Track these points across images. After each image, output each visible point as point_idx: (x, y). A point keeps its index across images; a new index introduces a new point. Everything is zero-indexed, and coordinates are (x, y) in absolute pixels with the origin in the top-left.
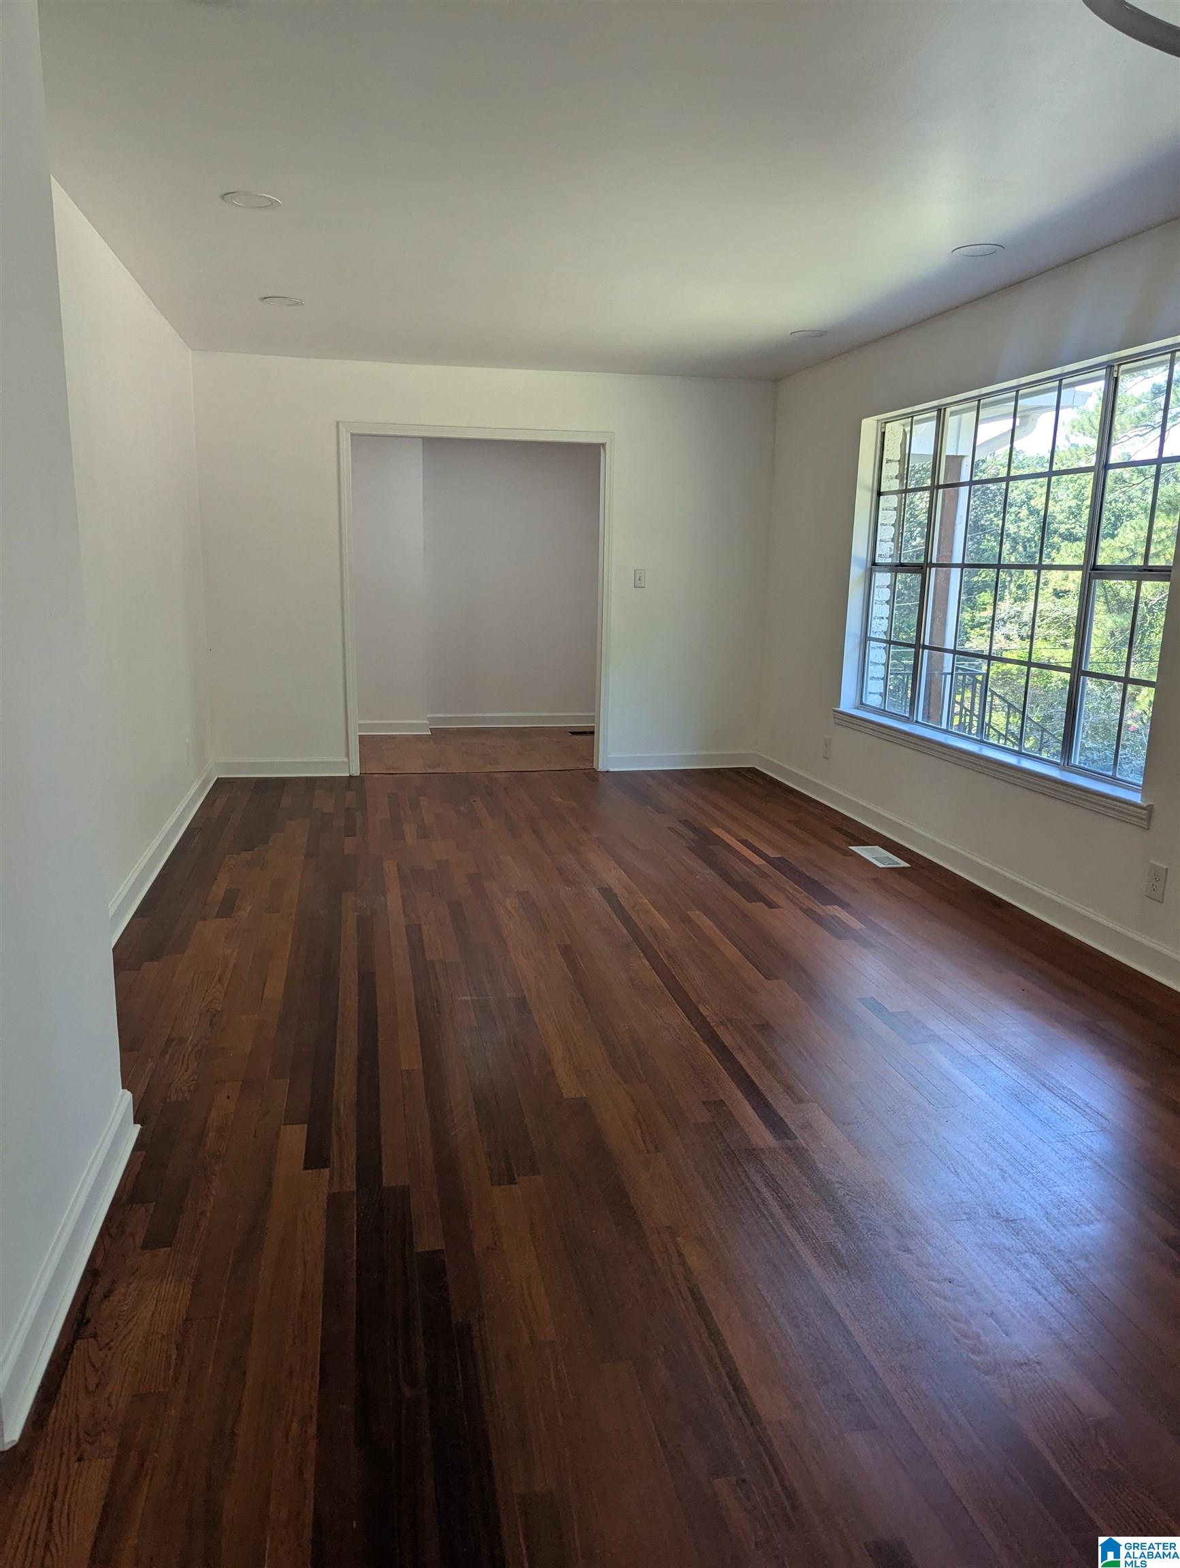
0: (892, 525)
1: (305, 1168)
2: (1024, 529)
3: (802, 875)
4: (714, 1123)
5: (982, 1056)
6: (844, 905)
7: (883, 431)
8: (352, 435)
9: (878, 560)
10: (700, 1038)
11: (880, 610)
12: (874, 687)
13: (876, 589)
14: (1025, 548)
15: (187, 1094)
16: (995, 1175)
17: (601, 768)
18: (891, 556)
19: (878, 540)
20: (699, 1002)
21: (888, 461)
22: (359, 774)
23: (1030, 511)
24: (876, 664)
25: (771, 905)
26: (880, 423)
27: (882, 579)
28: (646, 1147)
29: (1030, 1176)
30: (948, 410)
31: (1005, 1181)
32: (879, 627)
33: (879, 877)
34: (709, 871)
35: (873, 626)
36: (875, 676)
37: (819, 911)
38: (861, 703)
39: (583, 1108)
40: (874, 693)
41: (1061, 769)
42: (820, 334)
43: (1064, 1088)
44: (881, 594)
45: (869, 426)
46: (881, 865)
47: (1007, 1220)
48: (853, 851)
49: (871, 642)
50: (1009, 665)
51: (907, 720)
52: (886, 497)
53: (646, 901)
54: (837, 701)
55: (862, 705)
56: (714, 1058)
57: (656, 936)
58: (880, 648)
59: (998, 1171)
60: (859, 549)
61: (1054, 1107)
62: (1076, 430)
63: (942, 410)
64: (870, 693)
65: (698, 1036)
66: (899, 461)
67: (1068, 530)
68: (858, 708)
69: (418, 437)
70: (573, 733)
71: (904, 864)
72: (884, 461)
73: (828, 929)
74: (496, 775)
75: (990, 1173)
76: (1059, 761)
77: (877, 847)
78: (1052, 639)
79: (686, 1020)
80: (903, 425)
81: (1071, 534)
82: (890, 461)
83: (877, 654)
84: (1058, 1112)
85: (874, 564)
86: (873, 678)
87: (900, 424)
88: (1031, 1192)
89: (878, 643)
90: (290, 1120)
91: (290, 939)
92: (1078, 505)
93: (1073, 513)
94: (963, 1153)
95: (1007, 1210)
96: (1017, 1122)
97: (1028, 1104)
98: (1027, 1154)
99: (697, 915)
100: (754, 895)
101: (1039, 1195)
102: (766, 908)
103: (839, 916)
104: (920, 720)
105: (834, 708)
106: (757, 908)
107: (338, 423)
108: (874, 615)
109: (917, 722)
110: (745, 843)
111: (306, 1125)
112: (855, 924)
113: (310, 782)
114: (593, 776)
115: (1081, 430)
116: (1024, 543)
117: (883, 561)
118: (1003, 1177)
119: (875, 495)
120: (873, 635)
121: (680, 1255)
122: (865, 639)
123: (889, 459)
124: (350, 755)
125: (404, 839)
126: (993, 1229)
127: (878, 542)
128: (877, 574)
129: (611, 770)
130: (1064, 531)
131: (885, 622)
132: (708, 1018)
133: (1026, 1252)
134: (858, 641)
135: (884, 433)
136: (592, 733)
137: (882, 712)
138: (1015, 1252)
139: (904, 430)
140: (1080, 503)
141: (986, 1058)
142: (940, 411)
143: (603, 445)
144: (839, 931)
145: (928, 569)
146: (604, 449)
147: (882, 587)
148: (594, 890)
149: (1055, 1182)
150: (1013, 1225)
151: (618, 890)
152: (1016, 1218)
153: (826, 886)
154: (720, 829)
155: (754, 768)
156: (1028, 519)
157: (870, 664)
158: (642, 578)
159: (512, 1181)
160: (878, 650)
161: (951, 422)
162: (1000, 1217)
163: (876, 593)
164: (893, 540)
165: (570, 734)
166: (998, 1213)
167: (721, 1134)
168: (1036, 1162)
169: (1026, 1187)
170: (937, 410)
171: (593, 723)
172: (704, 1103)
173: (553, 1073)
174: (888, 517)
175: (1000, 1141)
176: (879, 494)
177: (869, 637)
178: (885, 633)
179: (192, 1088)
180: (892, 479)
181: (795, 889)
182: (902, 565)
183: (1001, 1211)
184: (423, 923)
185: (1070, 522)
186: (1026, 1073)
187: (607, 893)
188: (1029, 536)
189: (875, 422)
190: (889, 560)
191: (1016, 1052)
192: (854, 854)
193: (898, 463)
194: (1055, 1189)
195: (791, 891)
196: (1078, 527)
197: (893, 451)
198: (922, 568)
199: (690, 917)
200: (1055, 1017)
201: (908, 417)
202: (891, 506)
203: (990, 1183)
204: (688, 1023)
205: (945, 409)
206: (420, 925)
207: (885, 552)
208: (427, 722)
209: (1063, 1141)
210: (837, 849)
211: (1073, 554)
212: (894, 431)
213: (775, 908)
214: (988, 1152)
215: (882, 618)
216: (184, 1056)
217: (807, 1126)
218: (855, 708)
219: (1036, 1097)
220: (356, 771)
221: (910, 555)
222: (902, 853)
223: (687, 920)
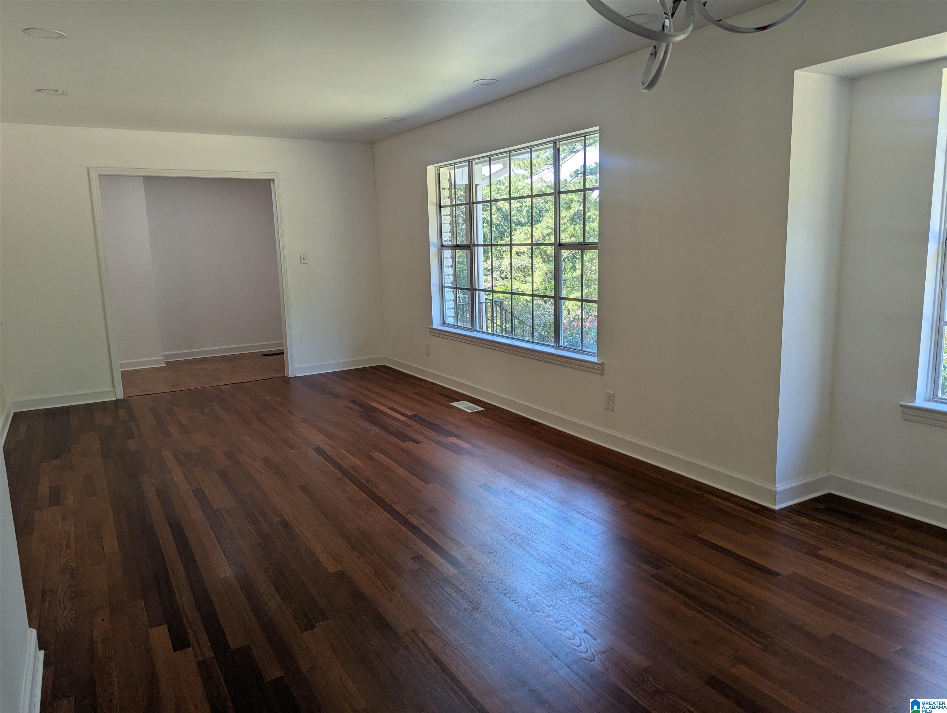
0: (449, 224)
1: (175, 651)
2: (496, 218)
3: (428, 422)
4: (420, 568)
5: (547, 504)
6: (457, 436)
7: (439, 172)
8: (99, 175)
9: (444, 243)
10: (398, 523)
11: (448, 271)
12: (450, 313)
13: (445, 259)
14: (497, 229)
15: (72, 624)
16: (569, 562)
17: (291, 375)
18: (450, 241)
19: (443, 232)
20: (392, 504)
21: (443, 189)
22: (123, 398)
23: (497, 209)
24: (449, 300)
25: (417, 442)
26: (437, 168)
27: (447, 253)
28: (387, 589)
29: (585, 559)
30: (474, 162)
31: (574, 564)
32: (449, 280)
33: (469, 418)
34: (376, 428)
35: (445, 280)
36: (450, 307)
37: (442, 440)
38: (444, 323)
39: (342, 576)
40: (450, 317)
41: (555, 349)
42: (401, 120)
43: (589, 512)
44: (447, 262)
45: (431, 170)
46: (469, 411)
47: (580, 584)
48: (452, 405)
49: (445, 289)
50: (499, 294)
51: (471, 330)
52: (444, 208)
53: (344, 452)
54: (431, 323)
55: (444, 324)
56: (410, 533)
57: (356, 471)
58: (450, 291)
59: (570, 560)
60: (433, 237)
61: (587, 523)
62: (516, 166)
63: (471, 162)
64: (448, 317)
65: (397, 522)
66: (448, 189)
67: (517, 219)
68: (442, 326)
69: (140, 176)
70: (265, 355)
71: (481, 409)
72: (441, 189)
73: (452, 451)
74: (221, 387)
75: (566, 562)
76: (554, 345)
77: (464, 402)
78: (518, 279)
79: (388, 515)
80: (449, 169)
81: (519, 222)
82: (444, 188)
83: (449, 295)
84: (590, 525)
85: (442, 245)
86: (448, 308)
87: (448, 169)
88: (588, 568)
89: (449, 289)
90: (152, 625)
91: (111, 513)
92: (520, 206)
93: (518, 211)
94: (551, 555)
95: (579, 578)
96: (572, 534)
97: (575, 524)
98: (581, 548)
99: (376, 455)
100: (406, 438)
101: (592, 568)
102: (415, 444)
103: (455, 442)
104: (478, 329)
105: (429, 327)
106: (410, 445)
107: (88, 168)
108: (445, 274)
109: (476, 330)
110: (392, 409)
111: (166, 625)
112: (465, 446)
113: (88, 408)
114: (286, 380)
115: (519, 166)
116: (496, 226)
117: (447, 244)
118: (573, 563)
119: (438, 207)
120: (446, 285)
121: (423, 642)
122: (442, 287)
123: (443, 187)
124: (115, 385)
125: (171, 436)
126: (575, 590)
127: (443, 233)
128: (444, 251)
129: (297, 376)
130: (515, 220)
131: (451, 277)
132: (400, 512)
133: (593, 597)
134: (438, 288)
135: (439, 174)
136: (283, 353)
137: (457, 327)
138: (588, 598)
139: (449, 172)
140: (521, 205)
141: (549, 505)
142: (470, 163)
143: (273, 180)
144: (457, 450)
145: (473, 247)
146: (274, 183)
147: (447, 258)
148: (309, 449)
149: (597, 560)
150: (583, 585)
151: (325, 447)
152: (584, 581)
153: (444, 427)
154: (375, 403)
155: (384, 365)
156: (497, 213)
157: (446, 301)
158: (305, 258)
159: (313, 627)
160: (449, 292)
161: (476, 167)
162: (577, 583)
163: (445, 261)
164: (450, 232)
165: (263, 356)
166: (575, 581)
167: (426, 573)
168: (586, 552)
169: (585, 566)
170: (468, 162)
171: (282, 347)
172: (411, 558)
173: (318, 560)
174: (446, 219)
175: (566, 545)
176: (441, 207)
177: (444, 286)
178: (452, 283)
179: (74, 619)
180: (446, 198)
181: (428, 431)
182: (458, 246)
183: (576, 580)
184: (203, 487)
185: (518, 215)
186: (569, 509)
187: (318, 450)
188: (498, 222)
189: (434, 168)
190: (450, 243)
191: (562, 499)
192: (453, 407)
193: (448, 190)
194: (598, 563)
195: (426, 432)
196: (522, 217)
197: (445, 184)
198: (470, 247)
199: (372, 456)
200: (575, 477)
201: (452, 165)
202: (447, 213)
203: (567, 567)
204: (390, 516)
205: (472, 161)
206: (201, 489)
207: (447, 238)
208: (163, 358)
209: (595, 539)
210: (444, 405)
211: (523, 232)
212: (445, 172)
213: (420, 443)
214: (563, 552)
215: (450, 275)
216: (60, 601)
217: (470, 559)
218: (441, 326)
219: (577, 519)
220: (121, 396)
221: (462, 240)
222: (478, 403)
223: (371, 458)
